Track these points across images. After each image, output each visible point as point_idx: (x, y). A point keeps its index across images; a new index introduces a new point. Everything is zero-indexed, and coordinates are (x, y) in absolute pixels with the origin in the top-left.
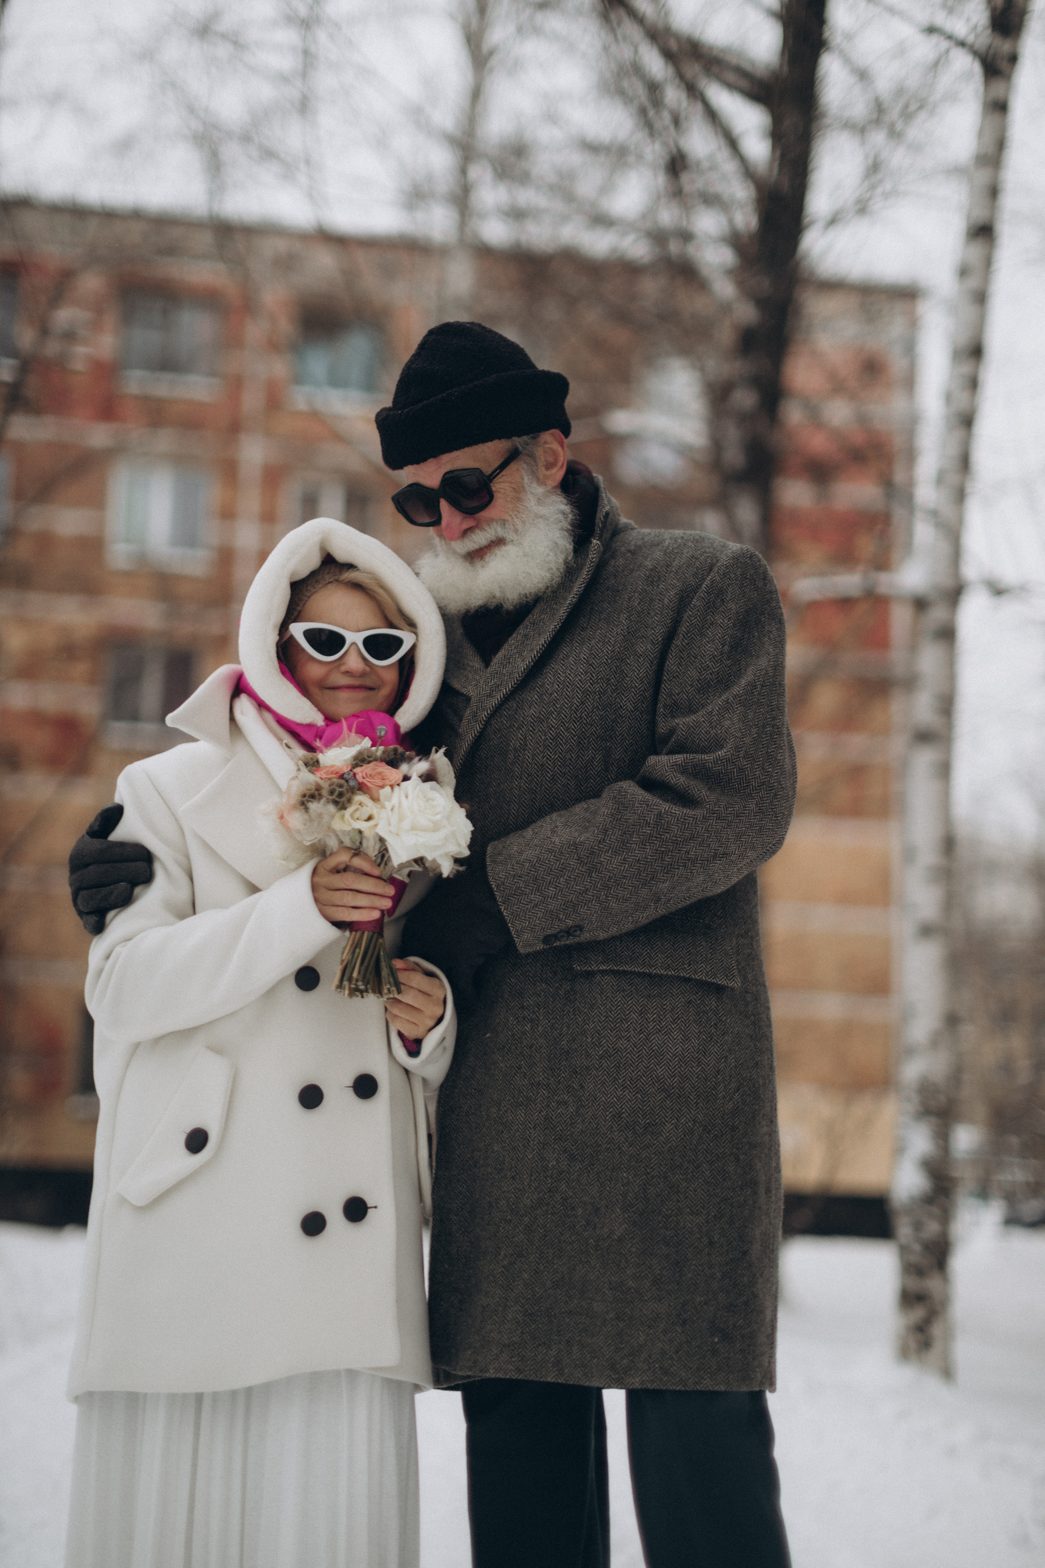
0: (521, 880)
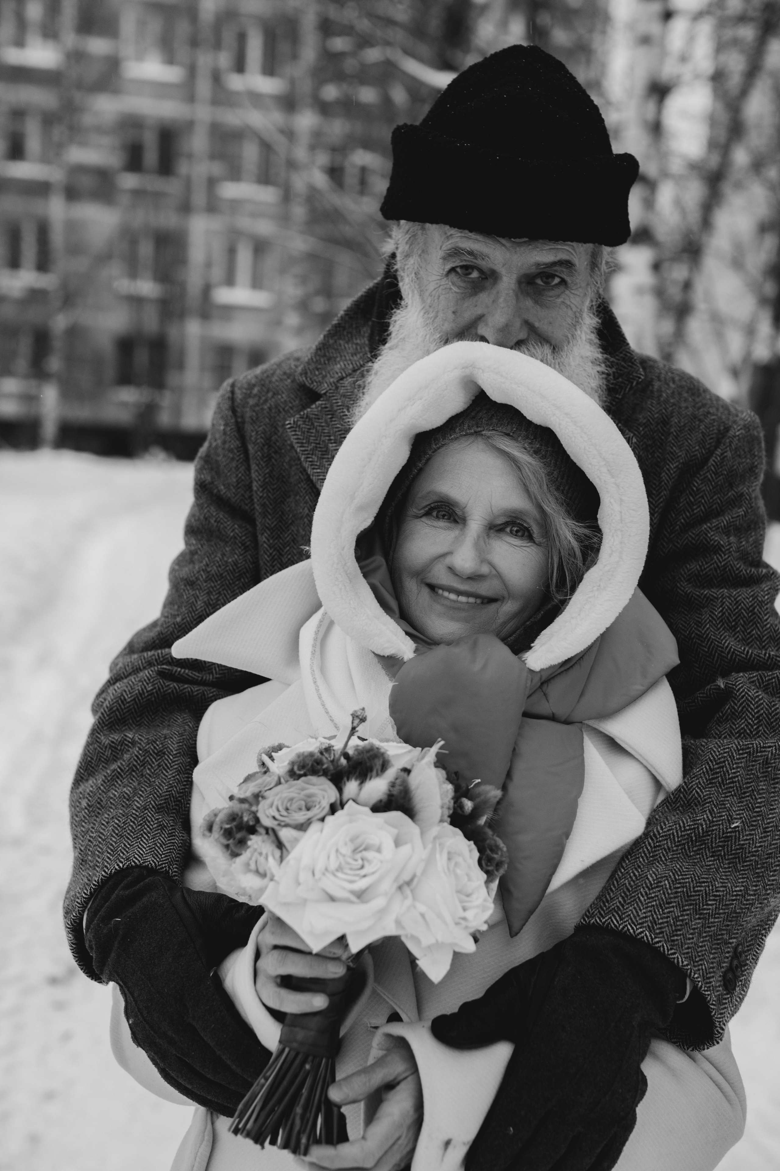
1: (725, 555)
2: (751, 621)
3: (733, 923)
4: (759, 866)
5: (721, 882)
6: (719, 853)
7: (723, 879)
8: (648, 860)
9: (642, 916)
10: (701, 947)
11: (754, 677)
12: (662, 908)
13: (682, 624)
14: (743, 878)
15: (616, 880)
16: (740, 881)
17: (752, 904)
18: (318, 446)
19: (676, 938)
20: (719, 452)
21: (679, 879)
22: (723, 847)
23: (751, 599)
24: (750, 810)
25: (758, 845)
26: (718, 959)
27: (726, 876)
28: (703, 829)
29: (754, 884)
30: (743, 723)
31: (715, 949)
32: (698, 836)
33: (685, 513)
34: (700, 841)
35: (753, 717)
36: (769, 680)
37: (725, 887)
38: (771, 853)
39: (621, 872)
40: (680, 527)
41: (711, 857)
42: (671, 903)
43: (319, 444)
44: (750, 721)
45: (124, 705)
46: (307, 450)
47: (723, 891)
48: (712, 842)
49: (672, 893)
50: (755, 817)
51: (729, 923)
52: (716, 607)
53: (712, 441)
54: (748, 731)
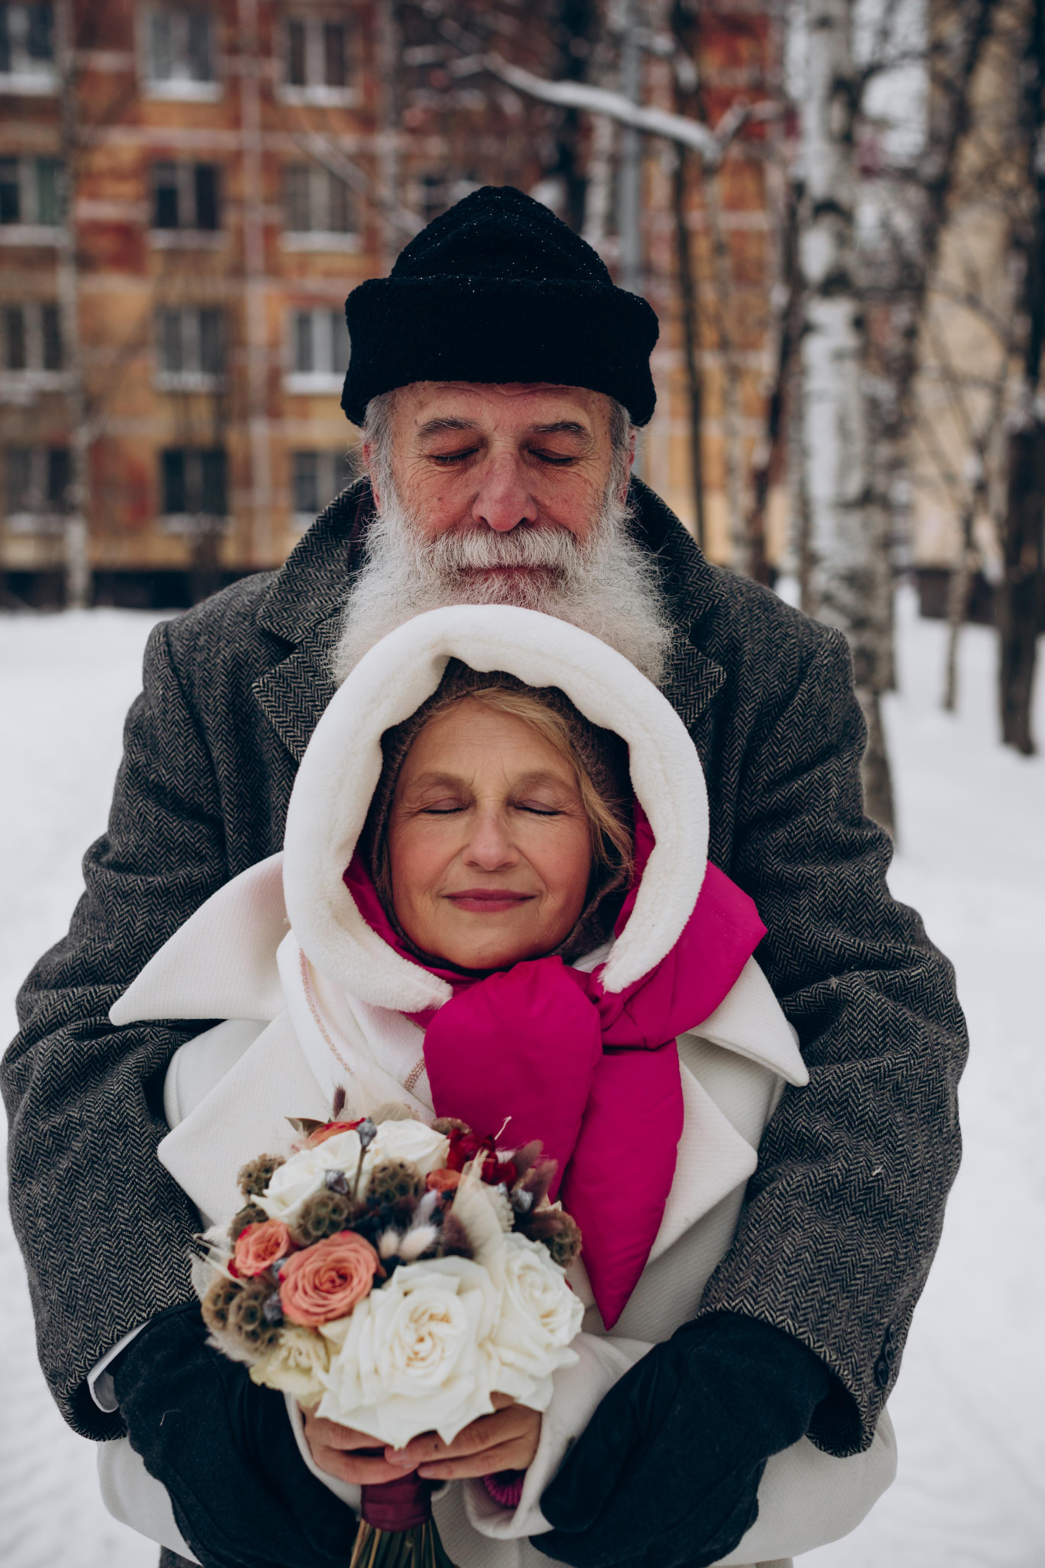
0: (817, 1286)
1: (819, 817)
2: (861, 903)
3: (884, 1298)
4: (908, 1220)
5: (869, 1249)
6: (860, 1209)
7: (869, 1244)
8: (780, 1225)
9: (781, 1300)
10: (850, 1333)
11: (873, 976)
12: (804, 1288)
13: (775, 912)
14: (891, 1239)
15: (745, 1256)
16: (888, 1243)
17: (903, 1272)
18: (300, 715)
19: (821, 1326)
20: (804, 687)
21: (821, 1250)
22: (864, 1201)
23: (857, 876)
24: (891, 1151)
25: (906, 1193)
26: (868, 1347)
27: (872, 1238)
28: (838, 1181)
29: (904, 1244)
30: (865, 1036)
31: (865, 1334)
32: (834, 1191)
33: (768, 767)
34: (836, 1197)
35: (877, 1026)
36: (891, 979)
37: (873, 1254)
38: (921, 1202)
39: (751, 1247)
40: (763, 786)
41: (853, 1214)
42: (814, 1281)
43: (301, 712)
44: (874, 1032)
45: (60, 1071)
46: (286, 722)
47: (871, 1259)
48: (851, 1196)
49: (815, 1269)
50: (898, 1159)
51: (879, 1299)
52: (816, 889)
53: (794, 672)
54: (873, 1046)
